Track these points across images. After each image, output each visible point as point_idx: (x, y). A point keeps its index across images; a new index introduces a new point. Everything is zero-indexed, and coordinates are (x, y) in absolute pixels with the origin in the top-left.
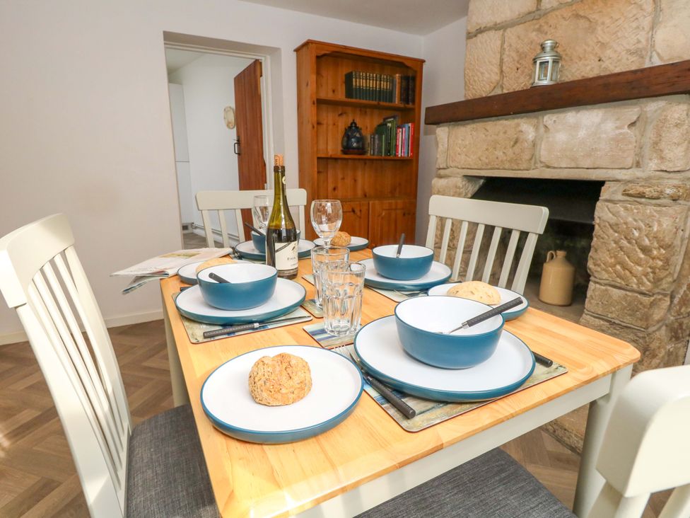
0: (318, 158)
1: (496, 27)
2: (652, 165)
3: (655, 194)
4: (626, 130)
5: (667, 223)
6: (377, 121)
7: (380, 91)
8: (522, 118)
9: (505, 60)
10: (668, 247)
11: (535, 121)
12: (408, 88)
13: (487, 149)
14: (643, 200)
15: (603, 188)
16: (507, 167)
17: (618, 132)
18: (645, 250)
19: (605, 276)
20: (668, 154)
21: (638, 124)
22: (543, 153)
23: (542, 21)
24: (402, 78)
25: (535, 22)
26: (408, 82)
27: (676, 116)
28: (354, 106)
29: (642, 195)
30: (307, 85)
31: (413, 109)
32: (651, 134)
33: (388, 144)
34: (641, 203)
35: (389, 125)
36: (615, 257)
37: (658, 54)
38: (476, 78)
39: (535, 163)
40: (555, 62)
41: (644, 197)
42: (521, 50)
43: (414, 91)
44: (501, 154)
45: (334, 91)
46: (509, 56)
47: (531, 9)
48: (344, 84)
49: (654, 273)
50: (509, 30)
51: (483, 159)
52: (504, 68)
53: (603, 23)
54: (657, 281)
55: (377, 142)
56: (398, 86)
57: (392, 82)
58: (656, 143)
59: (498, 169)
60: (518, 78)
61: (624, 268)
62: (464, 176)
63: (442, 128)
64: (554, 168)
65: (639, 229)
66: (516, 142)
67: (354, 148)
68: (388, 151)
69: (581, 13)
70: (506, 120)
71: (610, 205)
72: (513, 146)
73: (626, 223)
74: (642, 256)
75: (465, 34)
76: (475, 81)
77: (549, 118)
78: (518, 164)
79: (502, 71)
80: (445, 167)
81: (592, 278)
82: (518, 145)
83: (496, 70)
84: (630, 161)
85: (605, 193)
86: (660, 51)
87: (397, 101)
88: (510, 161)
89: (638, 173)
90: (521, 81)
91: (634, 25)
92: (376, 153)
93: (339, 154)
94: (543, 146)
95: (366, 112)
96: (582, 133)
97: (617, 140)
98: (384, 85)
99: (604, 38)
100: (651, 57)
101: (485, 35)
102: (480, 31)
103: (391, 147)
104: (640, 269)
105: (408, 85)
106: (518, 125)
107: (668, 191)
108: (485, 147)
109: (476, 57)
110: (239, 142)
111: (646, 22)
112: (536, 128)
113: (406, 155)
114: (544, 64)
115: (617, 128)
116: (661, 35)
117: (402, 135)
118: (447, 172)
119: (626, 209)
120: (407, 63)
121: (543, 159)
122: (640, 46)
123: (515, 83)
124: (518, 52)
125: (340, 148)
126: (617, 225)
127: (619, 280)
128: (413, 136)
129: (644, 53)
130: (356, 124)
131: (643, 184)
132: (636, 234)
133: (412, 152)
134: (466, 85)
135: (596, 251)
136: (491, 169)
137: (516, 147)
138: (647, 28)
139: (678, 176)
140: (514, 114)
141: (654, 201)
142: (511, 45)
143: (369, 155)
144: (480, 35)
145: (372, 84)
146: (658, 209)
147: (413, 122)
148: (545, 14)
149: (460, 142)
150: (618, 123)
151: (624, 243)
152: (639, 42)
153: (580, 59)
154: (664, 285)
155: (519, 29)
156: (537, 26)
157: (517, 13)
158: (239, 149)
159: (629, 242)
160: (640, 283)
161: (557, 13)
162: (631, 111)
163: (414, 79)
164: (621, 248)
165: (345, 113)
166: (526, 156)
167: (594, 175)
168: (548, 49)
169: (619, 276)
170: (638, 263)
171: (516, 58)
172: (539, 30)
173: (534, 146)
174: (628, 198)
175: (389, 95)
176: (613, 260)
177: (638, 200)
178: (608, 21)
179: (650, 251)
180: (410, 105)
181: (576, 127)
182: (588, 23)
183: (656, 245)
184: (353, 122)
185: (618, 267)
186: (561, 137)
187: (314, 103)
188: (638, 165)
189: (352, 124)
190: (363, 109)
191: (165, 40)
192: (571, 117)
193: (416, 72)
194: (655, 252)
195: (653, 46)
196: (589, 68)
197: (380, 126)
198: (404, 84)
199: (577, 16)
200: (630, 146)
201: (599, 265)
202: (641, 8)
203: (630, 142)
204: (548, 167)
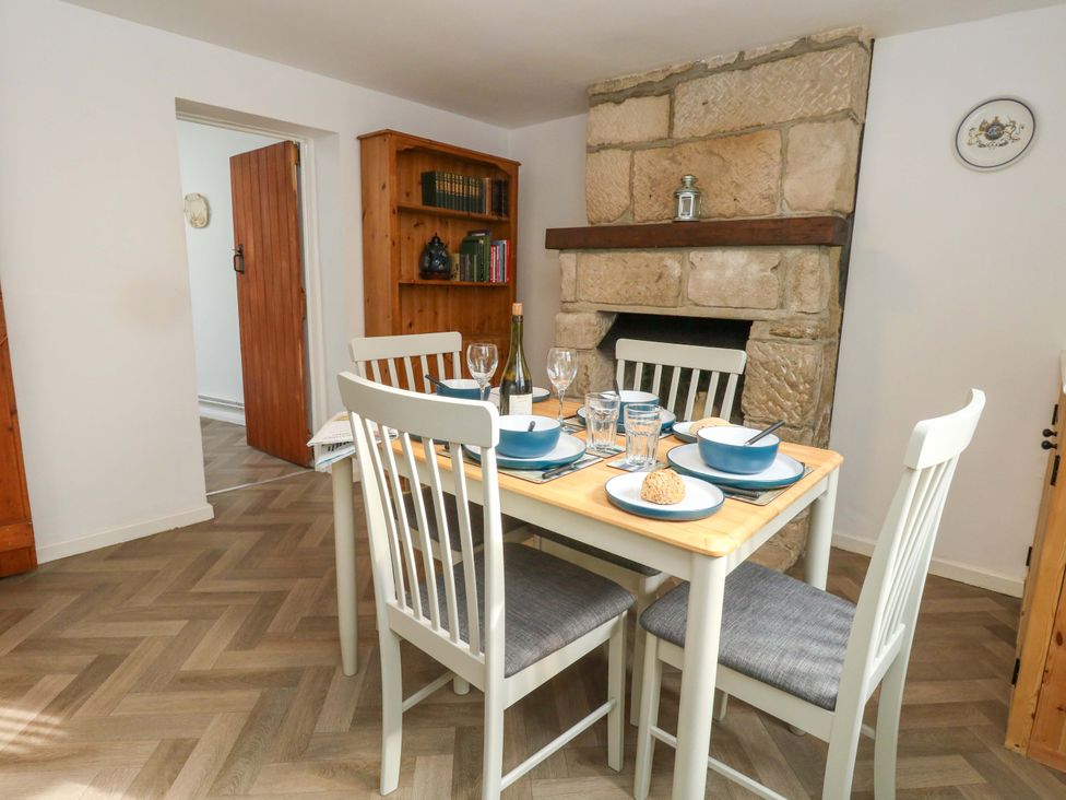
0: (400, 285)
1: (622, 146)
2: (794, 306)
3: (798, 334)
4: (769, 273)
5: (809, 360)
6: (461, 235)
7: (468, 198)
8: (666, 251)
9: (636, 184)
10: (811, 382)
11: (679, 256)
12: (500, 196)
13: (627, 283)
14: (788, 339)
15: (752, 328)
16: (651, 302)
17: (762, 274)
18: (793, 386)
19: (759, 413)
20: (807, 298)
21: (779, 268)
22: (690, 290)
23: (675, 151)
24: (492, 183)
25: (667, 149)
26: (500, 189)
27: (811, 264)
28: (433, 216)
29: (787, 335)
30: (384, 187)
31: (508, 222)
32: (791, 279)
33: (481, 266)
34: (786, 342)
35: (482, 242)
36: (767, 394)
37: (787, 202)
38: (601, 199)
39: (683, 300)
40: (696, 198)
41: (788, 336)
42: (653, 177)
43: (507, 199)
44: (644, 289)
45: (408, 194)
46: (640, 180)
47: (662, 135)
48: (420, 187)
49: (801, 406)
50: (638, 153)
51: (623, 292)
52: (635, 193)
53: (736, 165)
54: (804, 415)
55: (468, 263)
56: (488, 194)
57: (481, 186)
58: (796, 287)
59: (641, 305)
60: (652, 206)
61: (776, 404)
62: (599, 311)
63: (568, 255)
64: (704, 306)
65: (787, 366)
66: (660, 277)
67: (440, 272)
68: (481, 276)
69: (715, 150)
70: (648, 252)
71: (760, 343)
72: (657, 281)
73: (775, 361)
74: (791, 391)
75: (585, 148)
76: (599, 202)
77: (695, 255)
78: (663, 301)
79: (632, 195)
80: (573, 299)
81: (746, 417)
82: (663, 280)
83: (626, 193)
84: (775, 302)
85: (754, 333)
86: (788, 199)
87: (487, 213)
88: (655, 297)
89: (783, 314)
90: (654, 209)
91: (765, 171)
92: (467, 278)
93: (416, 279)
94: (690, 284)
95: (447, 223)
96: (729, 273)
97: (763, 282)
98: (474, 191)
99: (740, 180)
100: (781, 205)
101: (610, 152)
102: (603, 147)
103: (483, 271)
104: (789, 403)
105: (500, 192)
106: (662, 259)
107: (808, 331)
108: (624, 280)
109: (599, 175)
110: (240, 253)
111: (776, 171)
112: (682, 264)
113: (501, 280)
114: (687, 200)
115: (762, 271)
116: (788, 185)
117: (497, 255)
118: (576, 306)
119: (774, 347)
120: (502, 166)
121: (690, 297)
122: (771, 192)
123: (649, 212)
124: (650, 178)
125: (416, 270)
126: (767, 363)
127: (771, 416)
128: (509, 257)
129: (775, 199)
130: (439, 240)
131: (787, 324)
132: (784, 371)
133: (508, 276)
134: (589, 204)
135: (749, 390)
136: (631, 305)
137: (660, 282)
138: (777, 176)
139: (815, 317)
140: (659, 247)
141: (798, 340)
142: (641, 169)
143: (457, 279)
144: (603, 152)
145: (458, 189)
146: (802, 347)
147: (508, 239)
148: (678, 144)
149: (592, 272)
150: (762, 266)
151: (774, 379)
152: (770, 188)
153: (716, 196)
154: (810, 417)
155: (650, 154)
156: (670, 155)
157: (646, 137)
158: (242, 264)
159: (779, 379)
160: (791, 417)
161: (691, 145)
162: (773, 256)
163: (507, 184)
164: (772, 386)
165: (422, 223)
166: (673, 293)
167: (743, 315)
168: (688, 184)
169: (771, 412)
170: (788, 398)
171: (649, 185)
172: (673, 159)
173: (680, 281)
174: (774, 337)
175: (477, 204)
176: (765, 397)
177: (784, 339)
178: (741, 164)
179: (798, 386)
180: (504, 218)
181: (722, 266)
182: (722, 162)
183: (802, 380)
184: (436, 237)
185: (770, 404)
186: (708, 275)
187: (394, 213)
188: (782, 306)
189: (434, 239)
190: (444, 219)
191: (177, 110)
192: (718, 255)
193: (509, 176)
194: (801, 387)
195: (782, 194)
196: (725, 205)
197: (465, 242)
198: (496, 190)
199: (711, 153)
200: (775, 289)
201: (753, 403)
202: (769, 156)
203: (774, 285)
204: (696, 305)
